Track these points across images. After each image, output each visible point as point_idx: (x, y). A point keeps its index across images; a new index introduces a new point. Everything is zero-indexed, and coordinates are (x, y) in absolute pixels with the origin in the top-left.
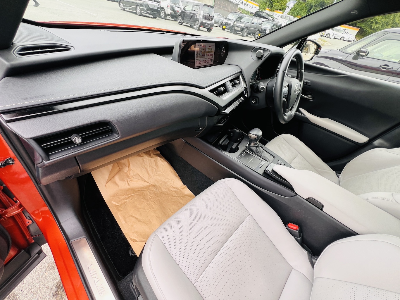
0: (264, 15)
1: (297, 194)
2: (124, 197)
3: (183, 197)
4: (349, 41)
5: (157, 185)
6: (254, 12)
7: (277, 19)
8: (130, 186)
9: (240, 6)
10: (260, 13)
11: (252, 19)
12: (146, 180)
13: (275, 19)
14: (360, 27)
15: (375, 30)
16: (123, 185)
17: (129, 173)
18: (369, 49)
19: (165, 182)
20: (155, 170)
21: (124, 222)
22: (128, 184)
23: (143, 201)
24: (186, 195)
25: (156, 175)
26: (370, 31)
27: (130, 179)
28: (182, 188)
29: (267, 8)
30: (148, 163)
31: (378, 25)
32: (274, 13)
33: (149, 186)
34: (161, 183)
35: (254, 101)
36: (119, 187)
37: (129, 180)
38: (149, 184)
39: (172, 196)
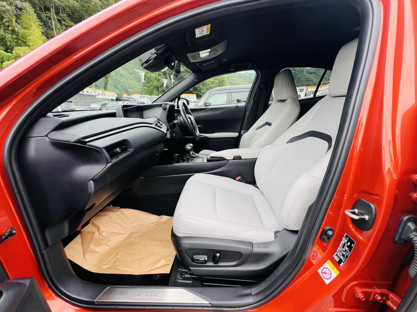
0: (125, 99)
1: (228, 160)
2: (111, 257)
3: (165, 224)
4: (195, 102)
5: (136, 230)
6: (115, 98)
7: (138, 100)
8: (110, 246)
9: (98, 97)
10: (120, 98)
11: (116, 103)
12: (123, 233)
13: (136, 100)
14: (196, 93)
15: (204, 93)
16: (102, 249)
17: (102, 236)
18: (210, 101)
19: (142, 225)
20: (125, 220)
21: (129, 269)
22: (108, 246)
23: (134, 247)
24: (166, 221)
25: (129, 223)
26: (202, 94)
27: (107, 241)
28: (158, 219)
29: (124, 94)
30: (116, 217)
31: (204, 91)
32: (132, 96)
33: (130, 235)
34: (138, 227)
35: (174, 135)
36: (99, 253)
37: (105, 242)
38: (128, 234)
39: (156, 229)
